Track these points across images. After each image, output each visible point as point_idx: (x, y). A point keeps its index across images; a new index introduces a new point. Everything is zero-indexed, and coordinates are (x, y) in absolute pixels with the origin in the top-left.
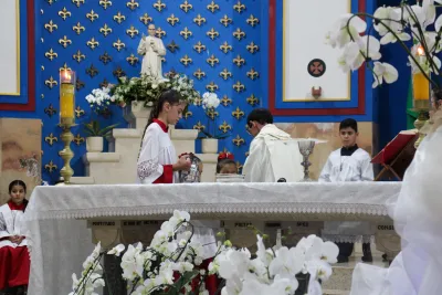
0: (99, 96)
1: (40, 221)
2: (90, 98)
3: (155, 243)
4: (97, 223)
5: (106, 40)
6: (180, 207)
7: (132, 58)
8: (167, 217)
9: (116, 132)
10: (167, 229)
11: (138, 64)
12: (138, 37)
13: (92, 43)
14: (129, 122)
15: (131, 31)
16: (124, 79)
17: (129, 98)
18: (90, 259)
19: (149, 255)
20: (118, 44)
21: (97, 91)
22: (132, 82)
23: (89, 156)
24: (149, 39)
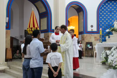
0: (108, 30)
1: (98, 47)
2: (106, 31)
3: (111, 50)
4: (105, 48)
5: (109, 23)
6: (115, 46)
7: (113, 25)
8: (113, 47)
9: (110, 35)
10: (113, 49)
11: (114, 25)
12: (114, 22)
13: (107, 23)
14: (112, 34)
15: (113, 21)
16: (111, 28)
17: (112, 31)
18: (103, 52)
19: (110, 52)
20: (111, 23)
21: (107, 30)
22: (113, 28)
23: (106, 39)
24: (115, 22)
